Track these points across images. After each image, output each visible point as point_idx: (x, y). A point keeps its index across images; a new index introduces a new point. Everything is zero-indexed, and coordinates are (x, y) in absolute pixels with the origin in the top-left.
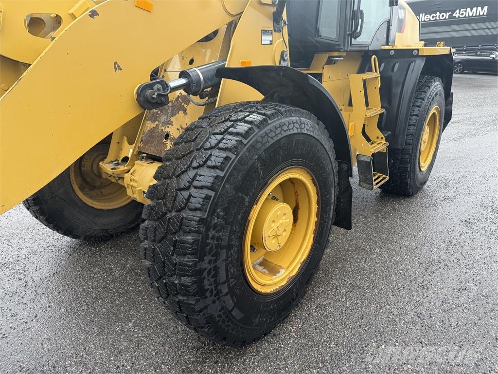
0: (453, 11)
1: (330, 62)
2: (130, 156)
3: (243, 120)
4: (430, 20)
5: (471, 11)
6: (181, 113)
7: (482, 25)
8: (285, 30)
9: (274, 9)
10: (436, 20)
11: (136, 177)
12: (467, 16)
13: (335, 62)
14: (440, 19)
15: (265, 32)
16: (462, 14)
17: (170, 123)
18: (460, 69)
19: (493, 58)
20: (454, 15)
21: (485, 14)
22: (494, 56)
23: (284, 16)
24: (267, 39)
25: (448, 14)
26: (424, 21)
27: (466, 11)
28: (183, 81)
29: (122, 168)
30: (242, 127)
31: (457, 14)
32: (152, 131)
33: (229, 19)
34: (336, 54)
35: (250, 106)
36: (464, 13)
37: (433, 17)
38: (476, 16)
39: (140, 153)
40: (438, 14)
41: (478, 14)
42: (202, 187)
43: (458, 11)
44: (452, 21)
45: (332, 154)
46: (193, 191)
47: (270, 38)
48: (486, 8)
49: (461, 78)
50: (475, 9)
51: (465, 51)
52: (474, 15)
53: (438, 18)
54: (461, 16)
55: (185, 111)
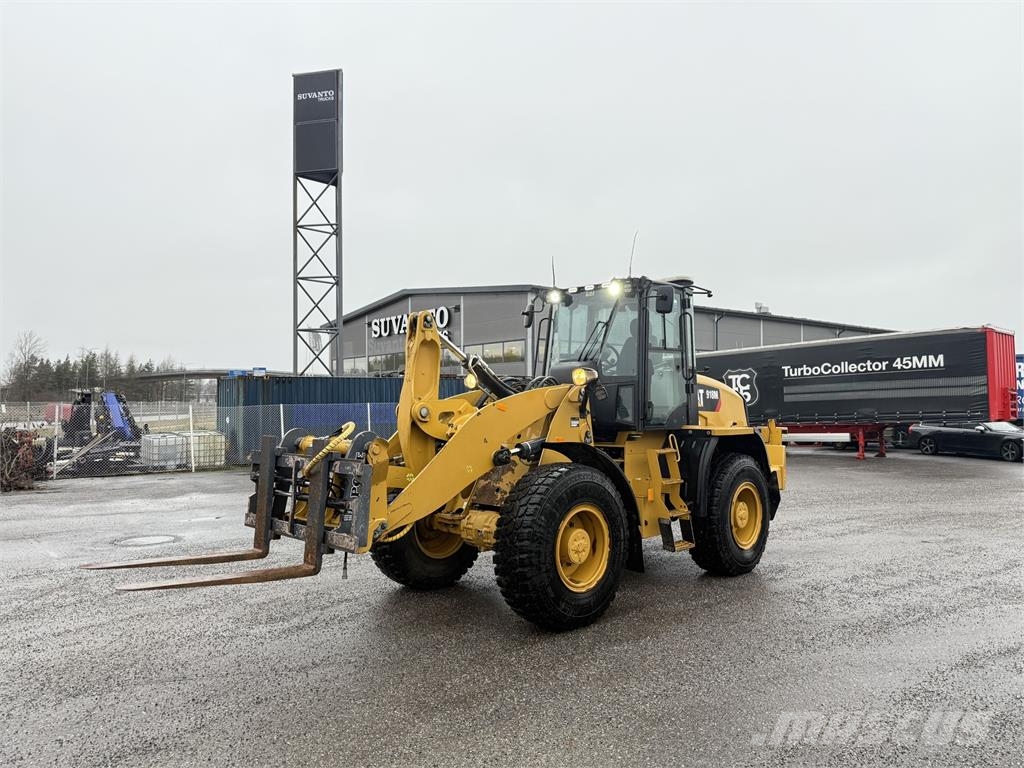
0: (892, 360)
1: (630, 438)
2: (464, 507)
3: (557, 471)
4: (858, 371)
5: (920, 361)
6: (510, 473)
7: (941, 382)
8: (589, 417)
9: (580, 404)
10: (867, 370)
11: (472, 521)
12: (914, 367)
13: (633, 439)
14: (873, 371)
15: (573, 419)
16: (907, 365)
17: (501, 480)
18: (931, 448)
19: (982, 431)
20: (894, 365)
21: (942, 365)
22: (982, 428)
23: (588, 407)
24: (575, 423)
25: (884, 364)
26: (849, 372)
27: (911, 360)
28: (518, 450)
29: (457, 516)
30: (556, 474)
31: (898, 364)
32: (484, 487)
33: (549, 411)
34: (633, 433)
35: (562, 465)
36: (909, 363)
37: (862, 367)
38: (928, 367)
39: (473, 504)
40: (869, 363)
41: (930, 366)
42: (534, 504)
43: (899, 360)
44: (891, 374)
45: (620, 504)
46: (526, 518)
47: (577, 422)
48: (941, 357)
49: (927, 461)
50: (924, 358)
51: (921, 419)
52: (925, 366)
53: (869, 369)
54: (904, 367)
55: (513, 471)
